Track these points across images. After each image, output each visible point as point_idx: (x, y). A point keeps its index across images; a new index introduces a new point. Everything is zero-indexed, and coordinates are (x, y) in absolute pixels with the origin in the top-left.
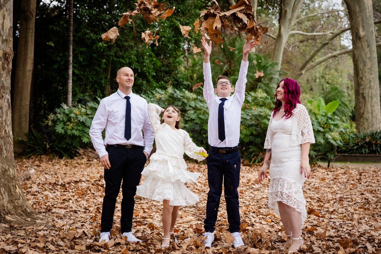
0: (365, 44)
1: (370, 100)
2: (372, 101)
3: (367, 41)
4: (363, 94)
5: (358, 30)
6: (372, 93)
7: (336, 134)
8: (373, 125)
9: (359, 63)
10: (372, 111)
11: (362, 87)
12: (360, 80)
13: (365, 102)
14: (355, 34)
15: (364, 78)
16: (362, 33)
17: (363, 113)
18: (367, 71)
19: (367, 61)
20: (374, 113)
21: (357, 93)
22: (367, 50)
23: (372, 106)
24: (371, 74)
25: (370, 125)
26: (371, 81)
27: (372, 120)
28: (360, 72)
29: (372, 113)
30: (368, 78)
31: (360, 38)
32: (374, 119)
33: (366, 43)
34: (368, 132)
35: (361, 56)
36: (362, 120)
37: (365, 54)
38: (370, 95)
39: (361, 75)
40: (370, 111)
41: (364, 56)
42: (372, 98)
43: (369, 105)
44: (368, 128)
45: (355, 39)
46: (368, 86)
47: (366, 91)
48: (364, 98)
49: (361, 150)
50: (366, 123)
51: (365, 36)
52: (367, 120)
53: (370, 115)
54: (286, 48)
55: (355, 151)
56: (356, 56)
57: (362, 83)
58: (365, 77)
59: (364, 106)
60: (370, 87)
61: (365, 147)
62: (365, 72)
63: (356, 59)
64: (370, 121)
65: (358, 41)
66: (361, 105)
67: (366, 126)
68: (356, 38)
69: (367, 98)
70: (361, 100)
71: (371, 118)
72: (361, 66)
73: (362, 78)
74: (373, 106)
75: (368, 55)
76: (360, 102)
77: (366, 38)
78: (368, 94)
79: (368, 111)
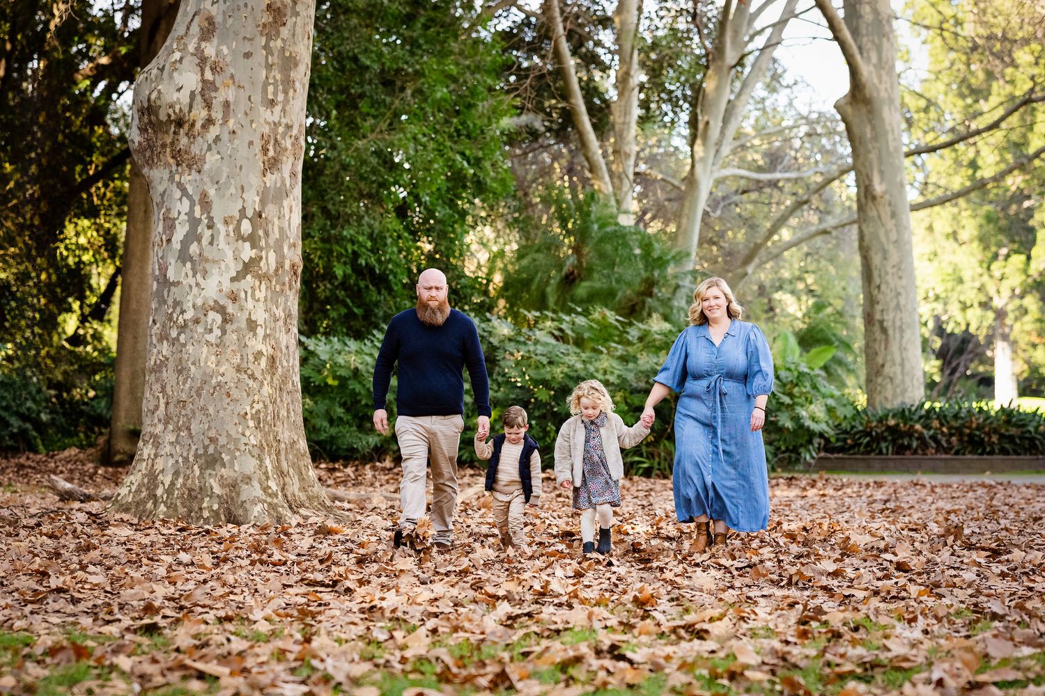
0: (885, 212)
1: (898, 335)
2: (902, 337)
3: (890, 204)
4: (881, 322)
5: (871, 181)
6: (901, 319)
7: (818, 409)
8: (904, 391)
9: (872, 253)
10: (903, 359)
11: (878, 308)
12: (875, 292)
13: (887, 340)
14: (863, 189)
15: (883, 287)
16: (878, 188)
17: (883, 366)
18: (890, 271)
19: (891, 248)
20: (907, 366)
21: (869, 319)
22: (890, 224)
23: (902, 349)
24: (900, 278)
25: (898, 390)
26: (899, 294)
27: (903, 381)
28: (876, 274)
29: (902, 365)
30: (892, 285)
31: (874, 198)
32: (907, 379)
33: (888, 209)
34: (894, 404)
35: (878, 238)
36: (880, 380)
37: (887, 233)
38: (898, 323)
39: (877, 280)
40: (898, 360)
41: (883, 238)
42: (902, 330)
43: (894, 347)
44: (895, 396)
45: (863, 200)
46: (893, 304)
47: (889, 317)
48: (884, 331)
49: (878, 443)
50: (889, 386)
51: (885, 192)
52: (891, 379)
53: (898, 369)
54: (708, 209)
55: (862, 449)
56: (867, 238)
57: (880, 297)
58: (887, 283)
59: (886, 348)
60: (898, 307)
61: (885, 439)
62: (887, 273)
63: (865, 244)
64: (897, 381)
65: (870, 203)
66: (877, 346)
67: (889, 394)
68: (866, 197)
69: (890, 332)
70: (878, 335)
71: (899, 376)
72: (876, 259)
73: (879, 287)
74: (905, 349)
75: (893, 236)
76: (875, 340)
77: (887, 197)
78: (894, 322)
79: (893, 360)
